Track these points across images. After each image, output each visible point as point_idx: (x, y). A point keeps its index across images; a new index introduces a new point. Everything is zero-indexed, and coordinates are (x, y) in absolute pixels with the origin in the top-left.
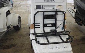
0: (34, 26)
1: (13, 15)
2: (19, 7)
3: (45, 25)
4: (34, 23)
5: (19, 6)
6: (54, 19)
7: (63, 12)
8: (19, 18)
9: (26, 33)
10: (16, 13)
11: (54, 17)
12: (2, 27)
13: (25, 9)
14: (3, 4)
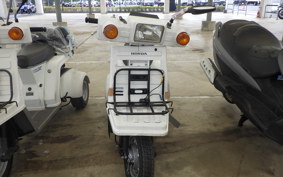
0: (115, 91)
1: (74, 73)
2: (83, 51)
3: (131, 92)
4: (115, 88)
5: (85, 50)
6: (146, 82)
7: (160, 71)
8: (86, 80)
9: (98, 115)
10: (79, 70)
11: (146, 78)
12: (53, 98)
13: (99, 59)
14: (54, 49)
